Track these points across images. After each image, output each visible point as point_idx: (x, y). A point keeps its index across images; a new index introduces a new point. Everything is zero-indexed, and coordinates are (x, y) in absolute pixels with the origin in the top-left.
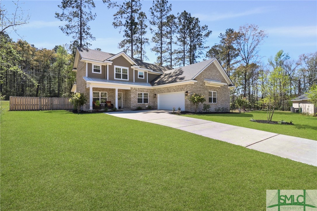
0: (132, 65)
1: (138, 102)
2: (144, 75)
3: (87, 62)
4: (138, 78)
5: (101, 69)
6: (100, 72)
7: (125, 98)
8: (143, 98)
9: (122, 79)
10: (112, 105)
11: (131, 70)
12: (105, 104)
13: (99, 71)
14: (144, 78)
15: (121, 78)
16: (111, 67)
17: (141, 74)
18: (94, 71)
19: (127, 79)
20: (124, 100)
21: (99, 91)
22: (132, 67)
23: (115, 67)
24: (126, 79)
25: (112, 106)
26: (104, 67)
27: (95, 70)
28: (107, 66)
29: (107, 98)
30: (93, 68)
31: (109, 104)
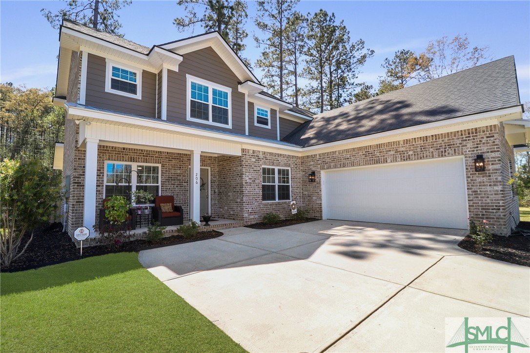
0: (240, 83)
1: (264, 199)
2: (269, 118)
3: (86, 50)
4: (256, 124)
5: (139, 82)
6: (135, 92)
7: (219, 186)
8: (277, 183)
9: (210, 122)
10: (177, 209)
11: (238, 98)
12: (152, 208)
13: (132, 89)
14: (269, 127)
15: (207, 119)
16: (178, 80)
17: (262, 114)
18: (113, 87)
19: (227, 123)
20: (215, 192)
21: (132, 160)
22: (241, 89)
23: (190, 79)
24: (224, 123)
25: (177, 214)
26: (152, 80)
27: (116, 84)
28: (160, 73)
29: (160, 184)
30: (109, 76)
31: (166, 208)
